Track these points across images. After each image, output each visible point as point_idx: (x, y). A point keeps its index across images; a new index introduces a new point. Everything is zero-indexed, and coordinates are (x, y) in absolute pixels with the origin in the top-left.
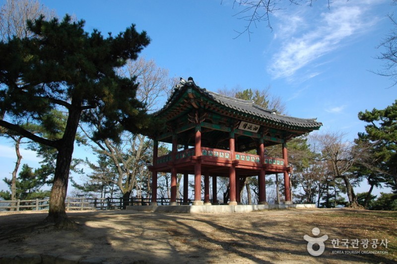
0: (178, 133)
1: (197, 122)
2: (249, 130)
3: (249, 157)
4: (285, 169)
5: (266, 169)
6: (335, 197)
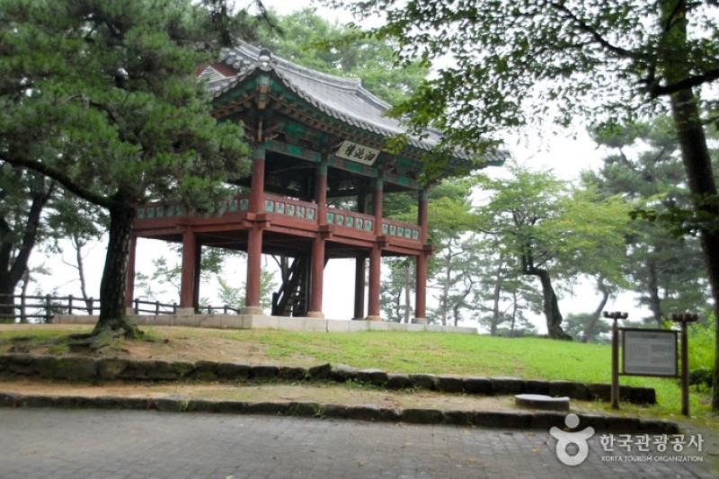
1: (259, 139)
2: (357, 160)
3: (352, 219)
4: (421, 248)
5: (385, 246)
6: (514, 321)
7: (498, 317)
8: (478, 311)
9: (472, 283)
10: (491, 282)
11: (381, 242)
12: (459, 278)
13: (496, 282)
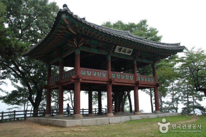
0: (64, 57)
1: (76, 46)
2: (124, 53)
3: (124, 76)
4: (155, 84)
5: (139, 85)
6: (194, 103)
7: (189, 102)
8: (183, 101)
9: (180, 94)
10: (186, 93)
11: (137, 83)
12: (176, 93)
13: (187, 93)
